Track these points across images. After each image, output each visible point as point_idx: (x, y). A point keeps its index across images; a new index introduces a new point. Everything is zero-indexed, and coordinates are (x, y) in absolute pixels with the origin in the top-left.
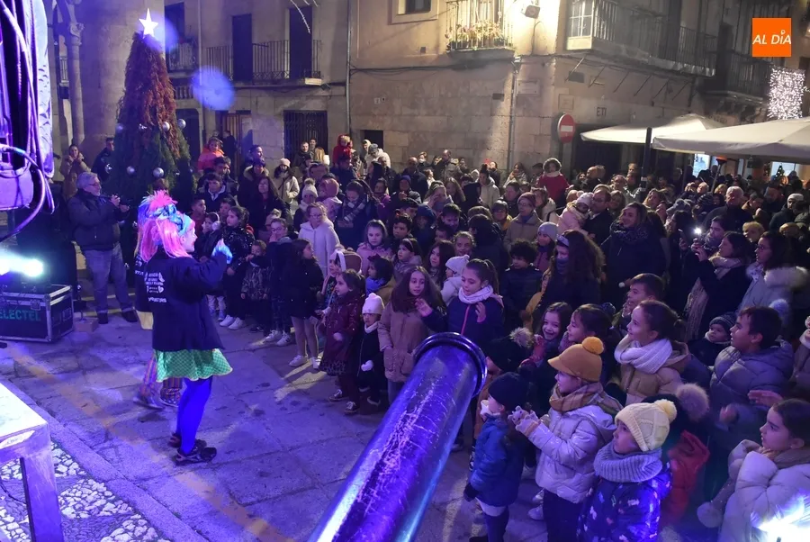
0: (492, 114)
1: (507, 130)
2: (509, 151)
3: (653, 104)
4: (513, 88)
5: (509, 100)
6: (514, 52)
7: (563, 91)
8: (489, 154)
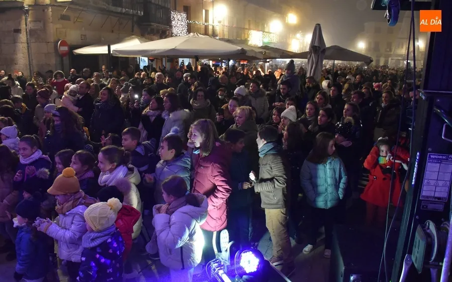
0: (15, 41)
1: (26, 51)
2: (30, 65)
3: (113, 32)
4: (26, 25)
5: (25, 33)
6: (23, 3)
7: (58, 26)
8: (17, 67)
